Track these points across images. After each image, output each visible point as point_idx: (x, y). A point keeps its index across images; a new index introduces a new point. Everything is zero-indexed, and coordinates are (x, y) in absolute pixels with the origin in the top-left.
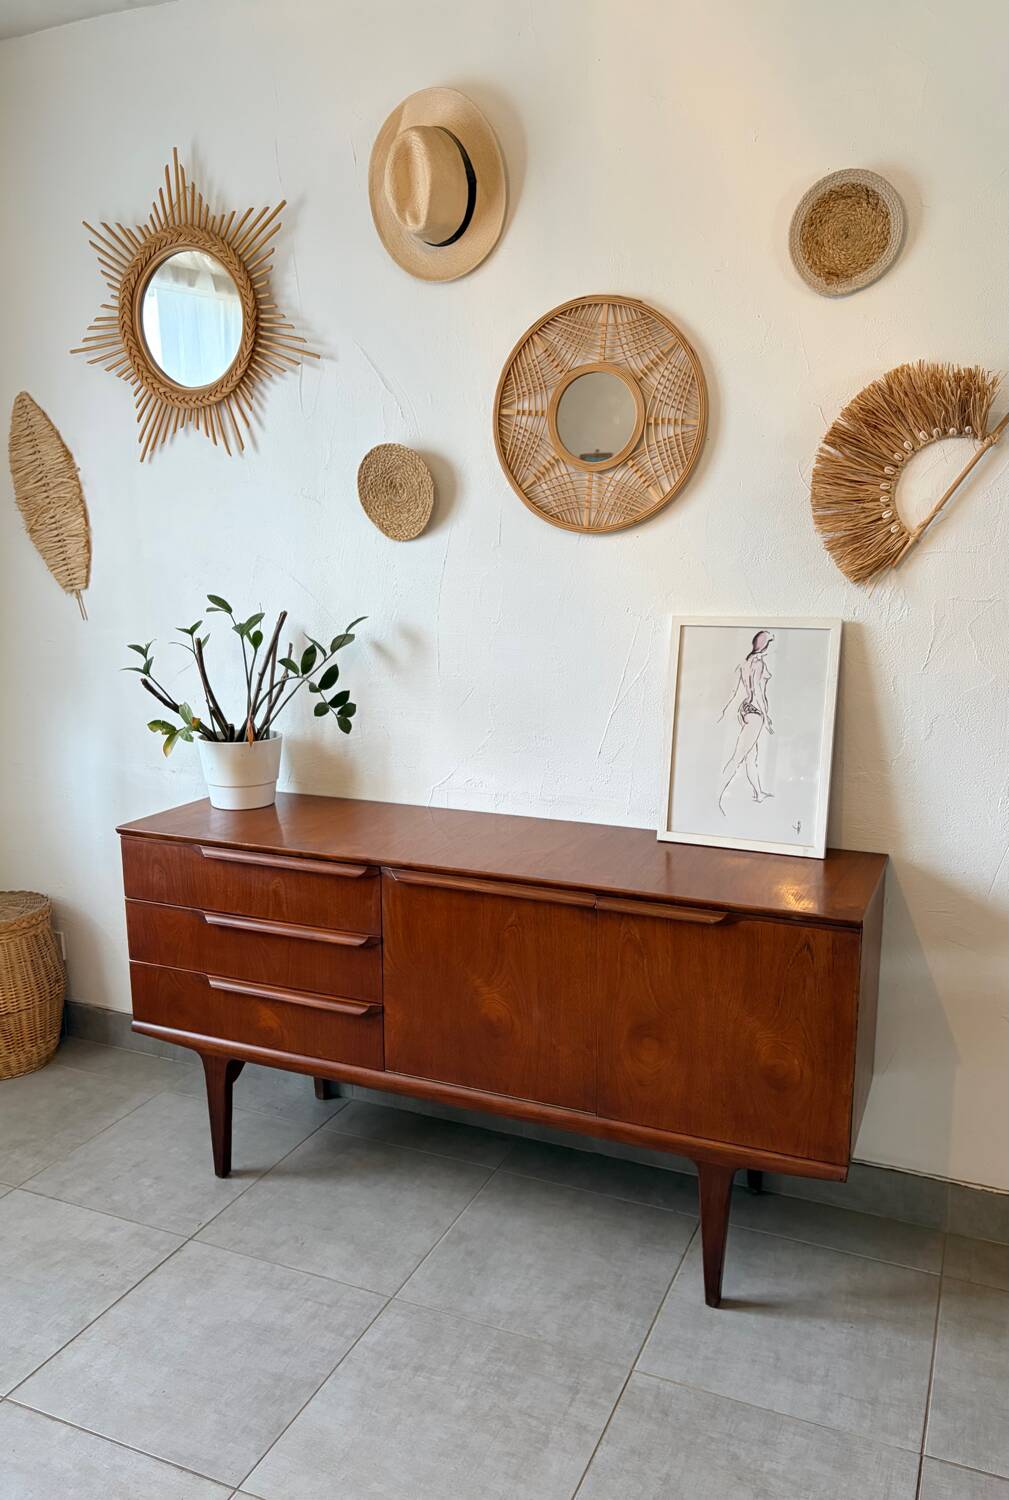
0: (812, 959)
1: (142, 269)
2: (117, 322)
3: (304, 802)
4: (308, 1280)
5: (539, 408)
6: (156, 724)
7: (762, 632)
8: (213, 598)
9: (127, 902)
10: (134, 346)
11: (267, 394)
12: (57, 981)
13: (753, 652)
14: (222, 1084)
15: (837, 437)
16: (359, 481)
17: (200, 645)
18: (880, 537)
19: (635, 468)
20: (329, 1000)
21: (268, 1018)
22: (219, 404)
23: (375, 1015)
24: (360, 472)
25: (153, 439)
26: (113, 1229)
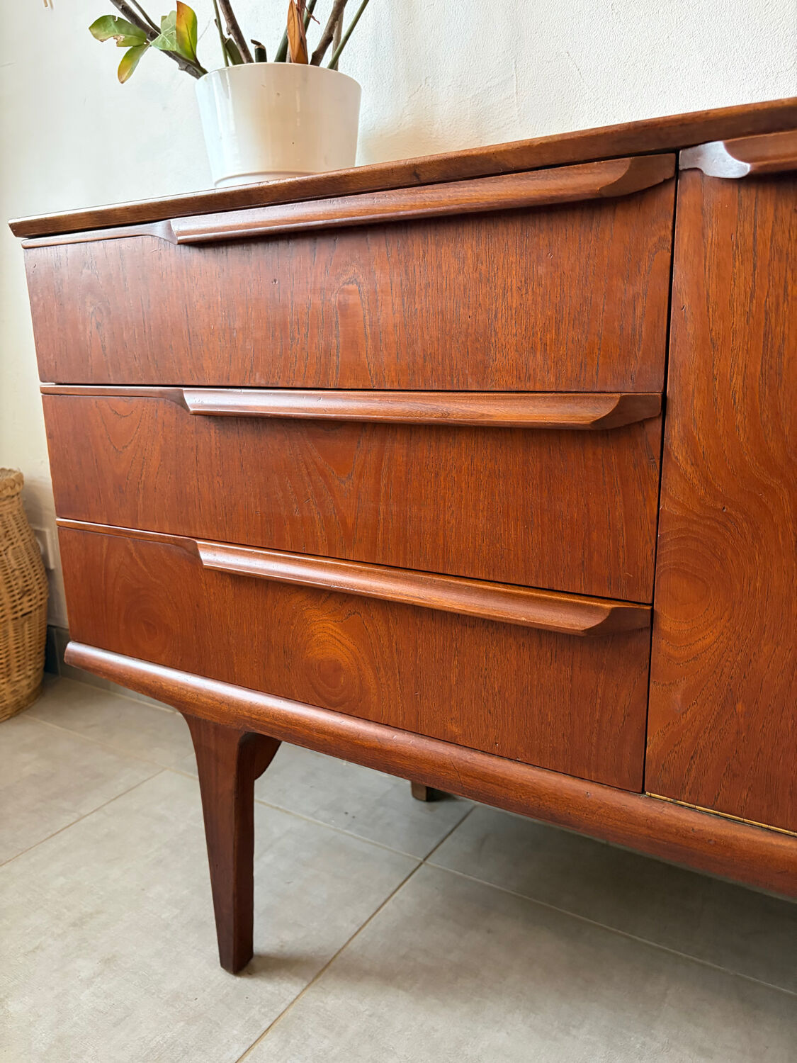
6: (105, 26)
14: (228, 784)
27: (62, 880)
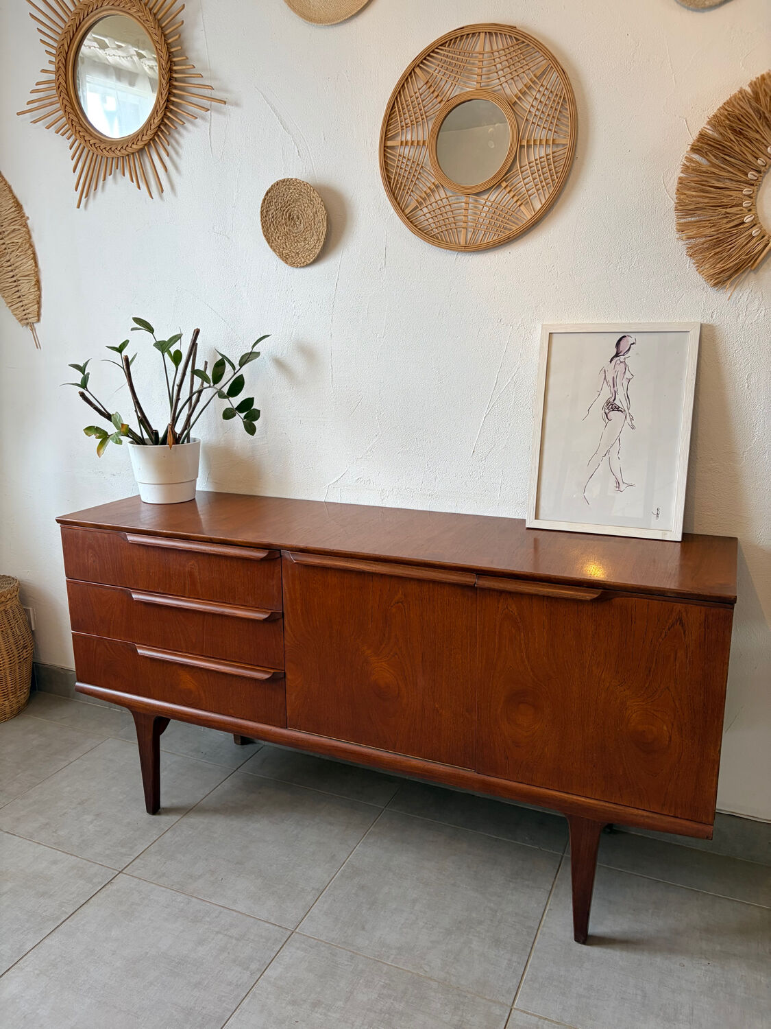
0: (684, 633)
1: (73, 35)
2: (54, 85)
3: (220, 499)
4: (220, 912)
5: (420, 138)
6: (90, 430)
7: (625, 337)
8: (137, 320)
9: (67, 582)
10: (68, 104)
11: (182, 141)
12: (25, 647)
13: (617, 355)
14: (150, 737)
15: (704, 144)
16: (262, 215)
17: (127, 363)
18: (742, 240)
19: (508, 189)
20: (238, 667)
21: (188, 682)
22: (141, 151)
23: (277, 680)
24: (262, 207)
25: (88, 186)
26: (55, 862)
27: (68, 788)
